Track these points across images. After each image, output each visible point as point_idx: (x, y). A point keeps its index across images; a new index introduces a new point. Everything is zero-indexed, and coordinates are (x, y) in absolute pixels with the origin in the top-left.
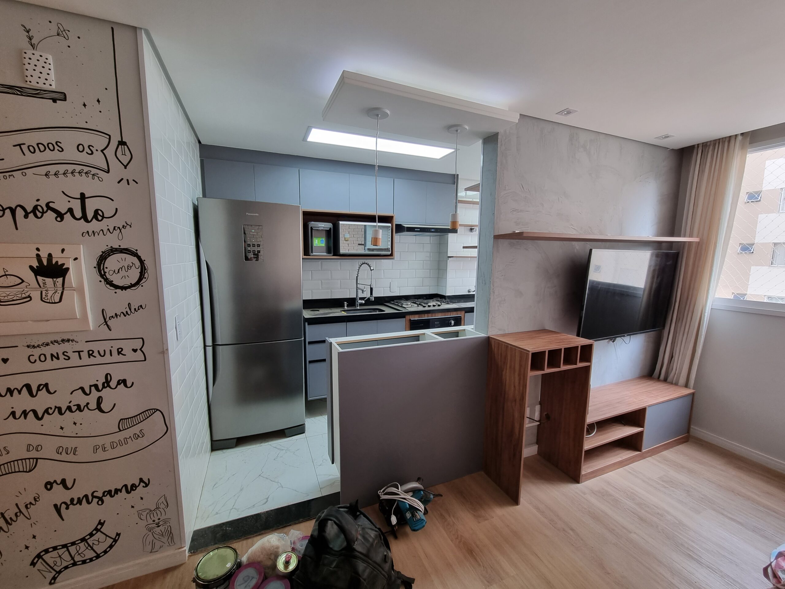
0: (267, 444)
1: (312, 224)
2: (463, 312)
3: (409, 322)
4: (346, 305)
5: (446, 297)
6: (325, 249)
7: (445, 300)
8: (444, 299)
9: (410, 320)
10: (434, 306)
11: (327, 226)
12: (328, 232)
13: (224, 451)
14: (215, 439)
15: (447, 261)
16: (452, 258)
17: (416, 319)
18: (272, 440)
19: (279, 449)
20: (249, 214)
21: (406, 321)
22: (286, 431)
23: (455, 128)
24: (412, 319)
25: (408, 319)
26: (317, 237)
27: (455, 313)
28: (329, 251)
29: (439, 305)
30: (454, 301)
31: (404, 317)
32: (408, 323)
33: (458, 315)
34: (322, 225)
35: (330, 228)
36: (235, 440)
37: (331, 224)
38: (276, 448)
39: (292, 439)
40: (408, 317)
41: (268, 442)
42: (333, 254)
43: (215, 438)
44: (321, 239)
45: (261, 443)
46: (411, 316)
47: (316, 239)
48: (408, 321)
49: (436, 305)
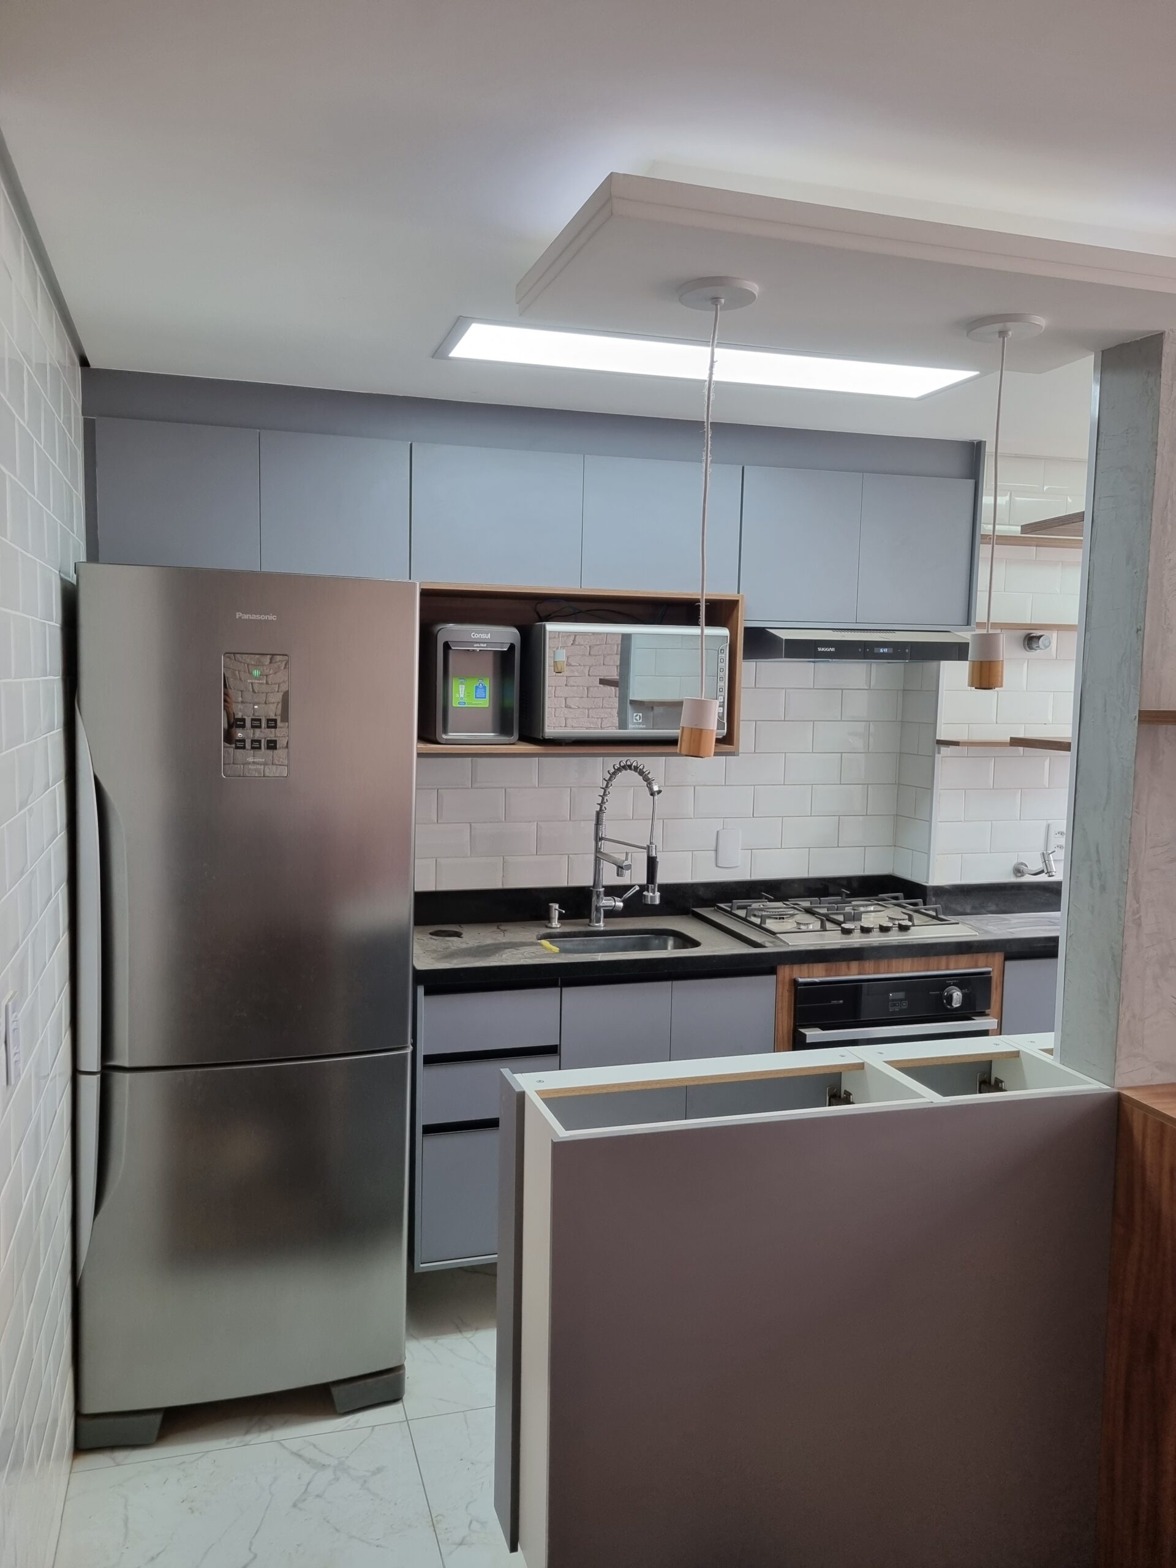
0: (266, 1436)
1: (450, 631)
2: (998, 957)
3: (789, 991)
4: (555, 914)
5: (930, 893)
6: (489, 718)
7: (925, 904)
8: (920, 901)
9: (795, 983)
10: (884, 929)
11: (503, 636)
12: (504, 660)
13: (120, 1455)
14: (89, 1408)
15: (934, 757)
16: (952, 748)
17: (817, 980)
18: (285, 1424)
19: (309, 1462)
20: (246, 617)
21: (780, 986)
22: (335, 1391)
23: (998, 327)
24: (800, 980)
25: (787, 979)
26: (464, 676)
27: (964, 959)
28: (503, 725)
29: (903, 928)
30: (959, 909)
31: (772, 971)
32: (786, 994)
33: (976, 967)
34: (483, 636)
35: (512, 647)
36: (158, 1419)
37: (515, 631)
38: (300, 1456)
39: (357, 1422)
40: (786, 972)
41: (270, 1428)
42: (517, 737)
43: (91, 1407)
44: (475, 683)
45: (247, 1432)
46: (796, 968)
47: (462, 683)
48: (787, 987)
49: (891, 925)
